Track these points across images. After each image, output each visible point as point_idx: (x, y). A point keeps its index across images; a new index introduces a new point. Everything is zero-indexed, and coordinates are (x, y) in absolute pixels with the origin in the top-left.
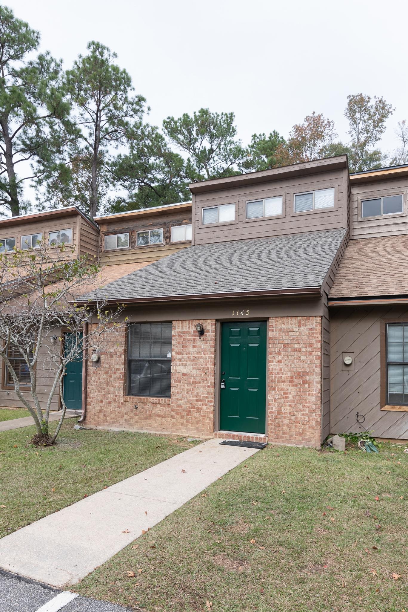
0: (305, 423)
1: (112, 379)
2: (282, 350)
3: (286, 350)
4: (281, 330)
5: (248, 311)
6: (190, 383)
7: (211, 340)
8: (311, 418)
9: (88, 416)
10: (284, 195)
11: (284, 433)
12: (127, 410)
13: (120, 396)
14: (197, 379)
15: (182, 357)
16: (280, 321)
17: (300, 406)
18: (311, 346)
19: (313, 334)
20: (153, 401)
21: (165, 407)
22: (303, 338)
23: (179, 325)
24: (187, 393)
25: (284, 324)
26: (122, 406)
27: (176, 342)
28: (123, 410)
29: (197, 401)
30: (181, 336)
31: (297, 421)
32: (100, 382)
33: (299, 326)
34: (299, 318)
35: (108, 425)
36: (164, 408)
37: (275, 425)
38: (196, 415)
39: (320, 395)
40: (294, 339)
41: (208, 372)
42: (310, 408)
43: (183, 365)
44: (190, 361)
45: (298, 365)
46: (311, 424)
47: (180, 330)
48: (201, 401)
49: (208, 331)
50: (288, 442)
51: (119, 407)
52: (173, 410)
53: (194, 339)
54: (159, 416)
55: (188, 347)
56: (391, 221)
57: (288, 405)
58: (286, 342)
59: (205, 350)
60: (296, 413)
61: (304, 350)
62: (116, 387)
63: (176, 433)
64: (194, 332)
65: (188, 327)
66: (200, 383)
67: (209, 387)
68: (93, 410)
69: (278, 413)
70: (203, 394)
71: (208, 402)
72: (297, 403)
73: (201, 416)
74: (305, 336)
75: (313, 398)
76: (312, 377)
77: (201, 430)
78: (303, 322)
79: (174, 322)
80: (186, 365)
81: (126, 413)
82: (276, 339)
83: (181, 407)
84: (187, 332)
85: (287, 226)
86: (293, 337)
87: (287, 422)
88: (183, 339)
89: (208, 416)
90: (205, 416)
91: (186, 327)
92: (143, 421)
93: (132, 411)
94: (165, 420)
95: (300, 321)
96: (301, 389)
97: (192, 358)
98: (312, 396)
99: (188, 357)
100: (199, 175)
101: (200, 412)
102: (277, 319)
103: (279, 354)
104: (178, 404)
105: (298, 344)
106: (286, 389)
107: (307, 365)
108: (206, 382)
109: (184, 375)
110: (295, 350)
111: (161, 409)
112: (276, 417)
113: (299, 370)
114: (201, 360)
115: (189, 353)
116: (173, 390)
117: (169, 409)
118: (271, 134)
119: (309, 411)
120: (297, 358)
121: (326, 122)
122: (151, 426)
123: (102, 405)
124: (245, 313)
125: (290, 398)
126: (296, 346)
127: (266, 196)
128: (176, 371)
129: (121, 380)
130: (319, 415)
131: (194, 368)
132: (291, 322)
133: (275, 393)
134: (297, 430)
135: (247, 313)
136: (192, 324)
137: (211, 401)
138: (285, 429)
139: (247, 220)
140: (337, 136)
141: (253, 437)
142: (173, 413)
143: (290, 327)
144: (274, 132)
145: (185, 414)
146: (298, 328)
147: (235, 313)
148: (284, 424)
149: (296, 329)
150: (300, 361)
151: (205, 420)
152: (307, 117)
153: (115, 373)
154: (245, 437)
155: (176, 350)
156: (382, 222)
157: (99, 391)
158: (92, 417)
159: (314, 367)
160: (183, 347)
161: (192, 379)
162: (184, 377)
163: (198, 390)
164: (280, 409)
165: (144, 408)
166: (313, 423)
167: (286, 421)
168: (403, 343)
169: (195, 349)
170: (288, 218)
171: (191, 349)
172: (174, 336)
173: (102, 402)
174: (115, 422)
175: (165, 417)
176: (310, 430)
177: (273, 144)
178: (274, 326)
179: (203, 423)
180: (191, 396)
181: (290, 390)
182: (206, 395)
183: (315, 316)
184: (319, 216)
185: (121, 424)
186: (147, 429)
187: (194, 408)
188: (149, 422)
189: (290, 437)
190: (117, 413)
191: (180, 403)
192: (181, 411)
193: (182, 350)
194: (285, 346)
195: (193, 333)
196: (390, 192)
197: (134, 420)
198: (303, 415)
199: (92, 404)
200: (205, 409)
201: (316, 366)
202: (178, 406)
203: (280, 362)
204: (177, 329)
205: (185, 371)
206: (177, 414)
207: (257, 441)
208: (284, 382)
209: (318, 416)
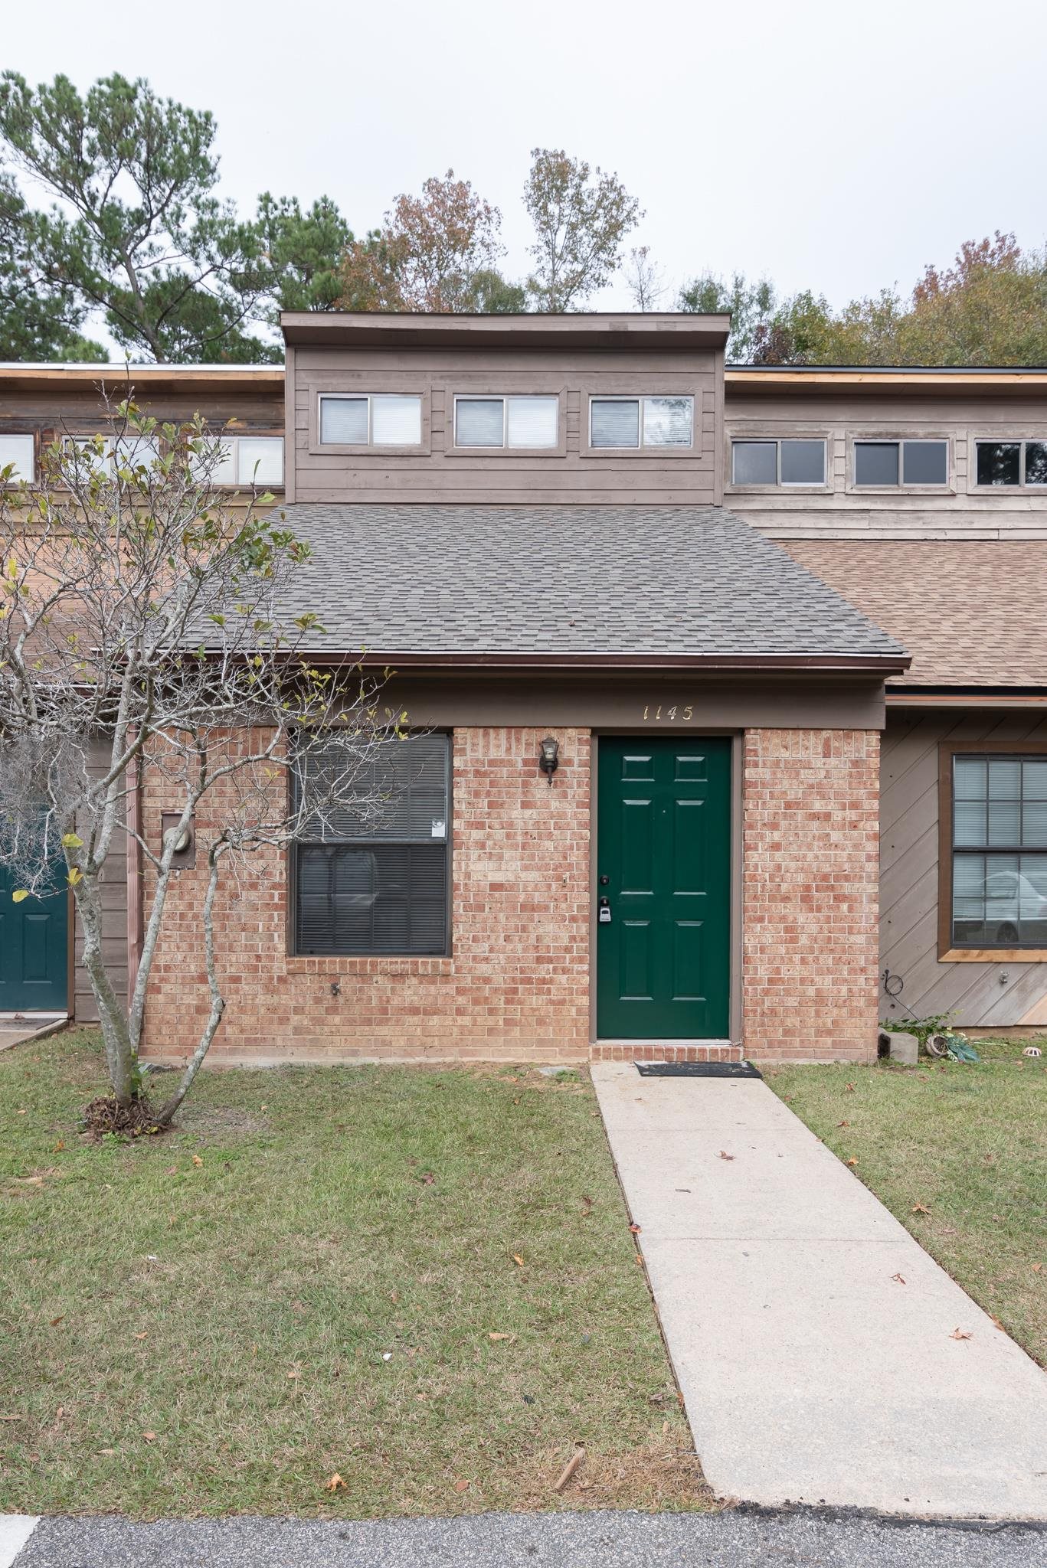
0: (841, 1002)
1: (241, 908)
2: (781, 817)
3: (792, 817)
4: (777, 763)
5: (688, 709)
6: (514, 909)
7: (579, 786)
8: (855, 989)
9: (151, 1029)
10: (563, 394)
11: (786, 1033)
12: (301, 1000)
13: (271, 958)
14: (538, 898)
15: (489, 836)
16: (776, 739)
17: (828, 960)
18: (855, 805)
19: (860, 775)
20: (390, 968)
21: (434, 983)
22: (835, 786)
23: (475, 741)
24: (507, 939)
25: (786, 748)
26: (282, 987)
27: (469, 793)
28: (286, 999)
29: (539, 960)
30: (485, 774)
31: (820, 999)
32: (195, 917)
33: (826, 755)
34: (825, 734)
35: (233, 1052)
36: (432, 987)
37: (763, 1014)
38: (535, 1001)
39: (876, 929)
40: (812, 787)
41: (572, 877)
42: (854, 965)
43: (490, 859)
44: (515, 847)
45: (823, 855)
46: (854, 1004)
47: (480, 755)
48: (550, 960)
49: (569, 762)
50: (798, 1055)
51: (270, 990)
52: (460, 991)
53: (525, 784)
54: (414, 1011)
55: (506, 806)
56: (800, 503)
57: (797, 958)
58: (791, 796)
59: (562, 815)
60: (817, 979)
61: (838, 816)
62: (255, 929)
63: (473, 1055)
64: (526, 762)
65: (504, 748)
66: (546, 908)
67: (573, 919)
68: (172, 1009)
69: (771, 981)
70: (555, 939)
71: (572, 961)
72: (821, 952)
73: (552, 1002)
74: (841, 782)
75: (860, 940)
76: (857, 885)
77: (551, 1043)
78: (834, 744)
79: (458, 732)
80: (501, 858)
81: (298, 1010)
82: (764, 785)
83: (487, 980)
84: (502, 761)
85: (569, 481)
86: (810, 781)
87: (796, 1004)
88: (491, 782)
89: (571, 1001)
90: (562, 1002)
91: (499, 746)
92: (358, 1029)
93: (318, 1001)
94: (435, 1021)
95: (827, 741)
96: (829, 917)
97: (520, 839)
98: (859, 933)
99: (508, 836)
100: (163, 285)
101: (549, 991)
102: (769, 733)
103: (774, 826)
104: (478, 973)
105: (823, 802)
106: (791, 918)
107: (845, 854)
108: (564, 906)
109: (495, 887)
110: (815, 816)
111: (422, 990)
112: (766, 992)
113: (826, 869)
114: (549, 845)
115: (511, 825)
116: (459, 932)
117: (450, 988)
118: (316, 206)
119: (852, 971)
120: (820, 838)
121: (480, 207)
122: (384, 1043)
123: (204, 988)
124: (681, 713)
125: (804, 940)
126: (818, 806)
127: (512, 389)
128: (468, 875)
129: (276, 907)
130: (875, 979)
131: (525, 868)
132: (806, 743)
133: (763, 929)
134: (820, 1021)
135: (687, 715)
136: (518, 740)
137: (581, 960)
138: (789, 1022)
139: (455, 449)
140: (504, 252)
141: (703, 1051)
142: (461, 1000)
143: (802, 755)
144: (325, 200)
145: (500, 1001)
146: (824, 760)
147: (652, 714)
148: (786, 1010)
149: (818, 762)
150: (829, 846)
151: (564, 1013)
152: (429, 181)
153: (254, 886)
154: (681, 1050)
155: (466, 816)
156: (779, 503)
157: (191, 947)
158: (165, 1030)
159: (863, 859)
160: (491, 805)
161: (522, 897)
162: (497, 894)
163: (541, 930)
164: (778, 971)
165: (361, 990)
166: (861, 1002)
167: (792, 1002)
168: (988, 801)
169: (531, 811)
170: (572, 461)
171: (516, 813)
172: (461, 773)
173: (203, 979)
174: (256, 1039)
175: (435, 1014)
176: (853, 1020)
177: (324, 235)
178: (760, 752)
179: (558, 1021)
180: (520, 947)
181: (801, 919)
182: (566, 942)
183: (866, 730)
184: (654, 465)
185: (279, 1042)
186: (374, 1053)
187: (529, 981)
188: (384, 1031)
189: (802, 1042)
190: (263, 1011)
191: (484, 969)
192: (487, 993)
193: (489, 814)
194: (788, 806)
195: (520, 764)
196: (798, 429)
197: (326, 1028)
198: (835, 982)
199: (166, 988)
200: (564, 981)
201: (869, 858)
202: (479, 978)
203: (776, 847)
204: (468, 752)
205: (498, 877)
206: (476, 1002)
207: (714, 1060)
208: (786, 899)
209: (872, 983)
